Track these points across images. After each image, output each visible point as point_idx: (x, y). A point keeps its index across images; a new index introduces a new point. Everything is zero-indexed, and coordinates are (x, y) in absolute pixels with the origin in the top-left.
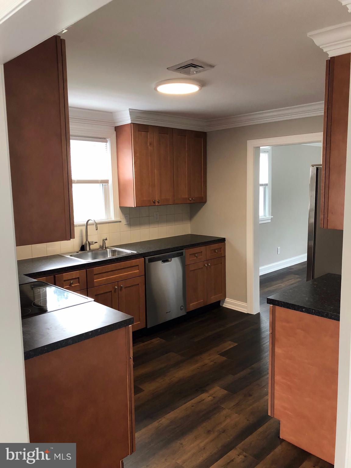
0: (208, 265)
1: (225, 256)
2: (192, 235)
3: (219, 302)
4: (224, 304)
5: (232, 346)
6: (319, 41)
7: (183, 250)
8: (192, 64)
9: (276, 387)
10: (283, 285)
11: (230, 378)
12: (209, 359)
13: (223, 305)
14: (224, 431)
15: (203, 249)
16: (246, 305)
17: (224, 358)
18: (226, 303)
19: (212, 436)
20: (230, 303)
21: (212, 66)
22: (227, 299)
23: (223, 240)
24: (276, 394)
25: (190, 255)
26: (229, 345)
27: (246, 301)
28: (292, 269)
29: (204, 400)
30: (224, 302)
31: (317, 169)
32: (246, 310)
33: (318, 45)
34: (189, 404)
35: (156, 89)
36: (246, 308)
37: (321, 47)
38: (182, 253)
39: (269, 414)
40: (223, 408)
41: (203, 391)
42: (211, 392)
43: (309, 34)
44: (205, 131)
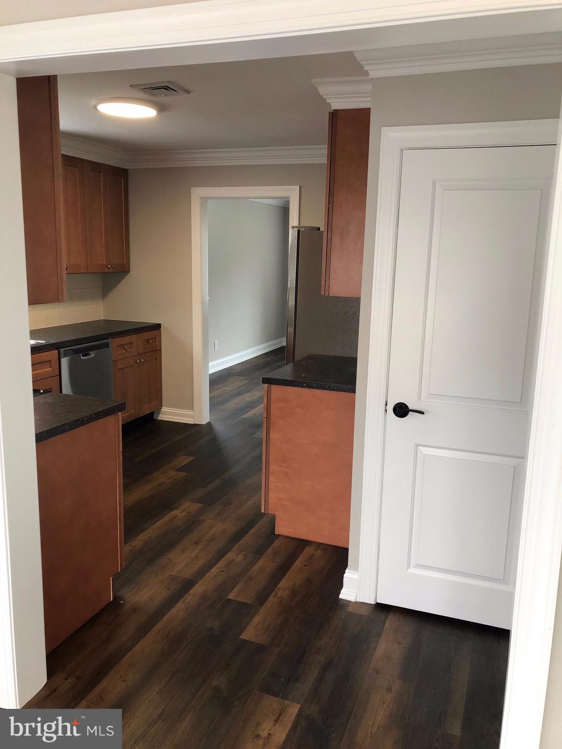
0: (140, 361)
1: (161, 349)
2: (106, 321)
3: (153, 413)
4: (160, 416)
5: (188, 461)
6: (323, 90)
7: (108, 340)
8: (166, 86)
9: (271, 478)
10: (227, 389)
11: (200, 492)
12: (165, 477)
13: (158, 417)
14: (213, 539)
15: (133, 338)
16: (193, 413)
17: (184, 474)
18: (163, 414)
19: (200, 546)
20: (169, 414)
21: (188, 92)
22: (164, 409)
23: (158, 326)
24: (272, 486)
25: (118, 346)
26: (183, 460)
27: (191, 407)
28: (234, 369)
29: (177, 517)
30: (159, 413)
31: (299, 232)
32: (192, 420)
33: (321, 94)
34: (158, 524)
35: (95, 107)
36: (192, 417)
37: (324, 97)
38: (108, 343)
39: (263, 511)
40: (203, 520)
41: (173, 509)
42: (182, 508)
43: (313, 81)
44: (126, 168)
